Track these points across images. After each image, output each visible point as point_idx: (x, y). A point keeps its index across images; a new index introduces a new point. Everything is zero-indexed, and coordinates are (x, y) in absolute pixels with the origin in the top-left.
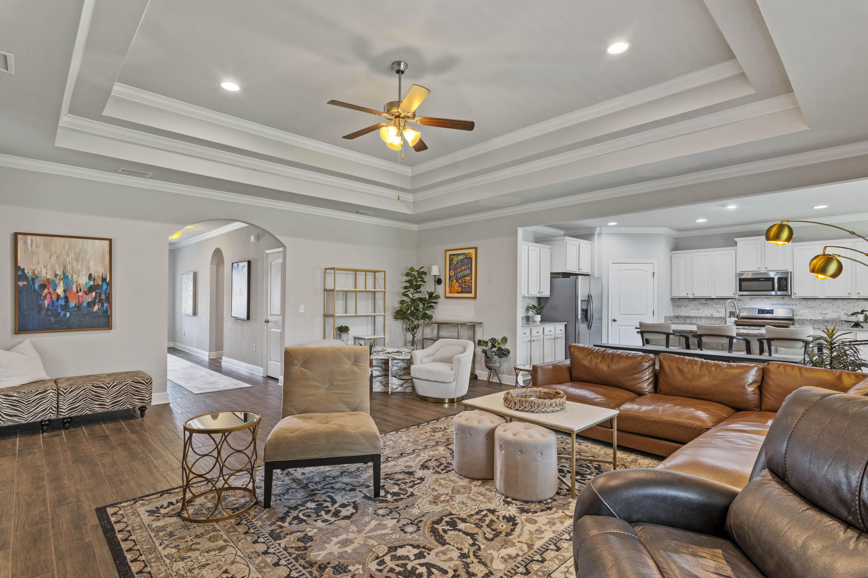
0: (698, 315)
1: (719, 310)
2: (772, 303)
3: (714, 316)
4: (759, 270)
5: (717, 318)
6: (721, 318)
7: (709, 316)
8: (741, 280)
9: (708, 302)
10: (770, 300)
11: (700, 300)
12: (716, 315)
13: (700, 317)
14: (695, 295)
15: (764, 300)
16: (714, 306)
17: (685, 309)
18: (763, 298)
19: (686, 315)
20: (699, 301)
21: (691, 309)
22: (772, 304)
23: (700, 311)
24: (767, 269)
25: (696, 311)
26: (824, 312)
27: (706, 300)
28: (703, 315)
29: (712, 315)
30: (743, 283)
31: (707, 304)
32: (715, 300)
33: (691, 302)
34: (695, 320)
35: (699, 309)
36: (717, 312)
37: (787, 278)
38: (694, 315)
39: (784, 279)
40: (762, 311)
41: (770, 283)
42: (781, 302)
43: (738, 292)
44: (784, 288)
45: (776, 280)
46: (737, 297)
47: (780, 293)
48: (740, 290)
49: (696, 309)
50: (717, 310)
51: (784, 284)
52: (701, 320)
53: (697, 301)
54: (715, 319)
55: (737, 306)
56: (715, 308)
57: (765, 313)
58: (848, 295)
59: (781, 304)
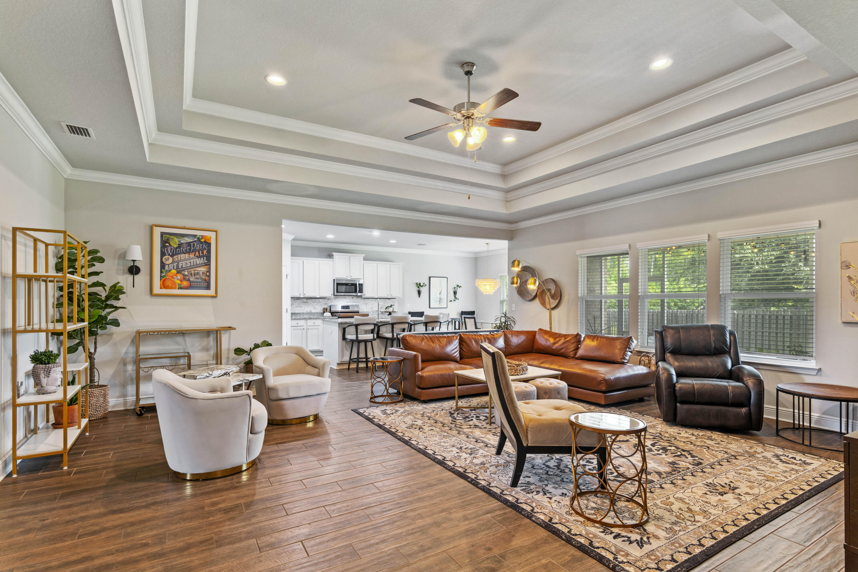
0: (301, 312)
1: (316, 307)
4: (347, 278)
6: (317, 313)
7: (309, 311)
8: (338, 284)
9: (308, 301)
11: (302, 299)
12: (314, 311)
13: (303, 313)
14: (305, 295)
16: (312, 304)
20: (302, 301)
23: (303, 309)
24: (351, 278)
27: (307, 299)
28: (305, 312)
29: (311, 311)
30: (339, 286)
31: (307, 302)
32: (313, 299)
35: (302, 307)
37: (362, 284)
38: (298, 312)
39: (361, 285)
40: (343, 307)
41: (354, 287)
42: (352, 300)
43: (336, 294)
44: (361, 291)
45: (358, 285)
46: (333, 296)
47: (359, 294)
48: (337, 292)
49: (299, 307)
50: (314, 308)
51: (361, 289)
52: (303, 315)
53: (300, 300)
54: (314, 314)
55: (327, 304)
56: (313, 306)
57: (345, 308)
58: (387, 296)
59: (352, 302)
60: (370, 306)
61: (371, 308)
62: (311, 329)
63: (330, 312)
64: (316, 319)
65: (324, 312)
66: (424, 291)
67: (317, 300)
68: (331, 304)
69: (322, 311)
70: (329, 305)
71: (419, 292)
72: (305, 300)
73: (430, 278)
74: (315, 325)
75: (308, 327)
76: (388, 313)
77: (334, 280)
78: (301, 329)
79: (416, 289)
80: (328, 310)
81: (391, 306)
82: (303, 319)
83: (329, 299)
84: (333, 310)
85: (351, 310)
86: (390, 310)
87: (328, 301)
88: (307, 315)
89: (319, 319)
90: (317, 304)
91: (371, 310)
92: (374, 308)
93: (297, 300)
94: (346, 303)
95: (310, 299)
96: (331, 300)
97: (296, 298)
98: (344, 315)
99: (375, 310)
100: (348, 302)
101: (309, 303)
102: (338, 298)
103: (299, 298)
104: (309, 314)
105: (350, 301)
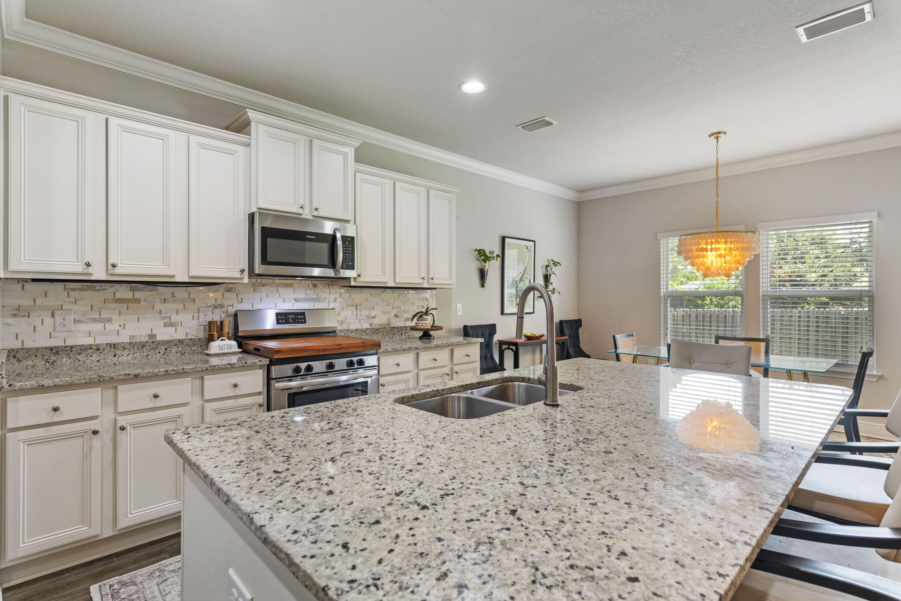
0: (102, 340)
1: (175, 318)
2: (297, 297)
3: (159, 338)
4: (301, 211)
5: (168, 344)
6: (181, 341)
7: (144, 339)
8: (266, 233)
9: (138, 295)
10: (291, 290)
11: (110, 290)
13: (114, 346)
14: (117, 271)
15: (282, 290)
16: (159, 306)
17: (49, 321)
18: (278, 285)
19: (56, 342)
20: (109, 292)
21: (77, 321)
22: (296, 300)
23: (113, 327)
24: (316, 213)
25: (99, 326)
26: (373, 313)
27: (133, 290)
28: (124, 338)
29: (152, 336)
30: (270, 241)
31: (138, 301)
32: (161, 289)
33: (74, 294)
34: (95, 358)
35: (109, 320)
36: (169, 324)
37: (353, 238)
38: (88, 341)
39: (349, 241)
40: (282, 318)
41: (325, 247)
42: (312, 294)
43: (257, 268)
44: (349, 264)
45: (340, 243)
46: (246, 280)
47: (347, 273)
48: (264, 261)
49: (95, 320)
50: (167, 320)
51: (349, 253)
52: (115, 356)
53: (98, 290)
54: (163, 347)
55: (224, 307)
56: (162, 315)
57: (290, 321)
58: (421, 281)
59: (311, 299)
60: (367, 313)
61: (368, 317)
62: (136, 426)
63: (236, 337)
64: (167, 375)
65: (211, 339)
66: (493, 267)
67: (181, 293)
68: (239, 307)
69: (202, 335)
70: (231, 310)
71: (483, 274)
72: (124, 293)
73: (503, 239)
74: (158, 403)
75: (122, 421)
76: (421, 333)
77: (252, 217)
78: (81, 435)
79: (474, 266)
80: (228, 328)
81: (427, 313)
82: (89, 384)
83: (230, 290)
84: (244, 328)
85: (310, 325)
86: (427, 322)
87: (227, 294)
88: (135, 355)
89: (179, 373)
90: (180, 306)
91: (370, 324)
92: (377, 317)
93: (82, 289)
94: (293, 301)
95: (150, 287)
96: (237, 291)
97: (79, 285)
98: (291, 350)
99: (380, 325)
100: (298, 299)
101: (142, 303)
102: (264, 285)
103: (94, 284)
104: (143, 346)
105: (308, 297)
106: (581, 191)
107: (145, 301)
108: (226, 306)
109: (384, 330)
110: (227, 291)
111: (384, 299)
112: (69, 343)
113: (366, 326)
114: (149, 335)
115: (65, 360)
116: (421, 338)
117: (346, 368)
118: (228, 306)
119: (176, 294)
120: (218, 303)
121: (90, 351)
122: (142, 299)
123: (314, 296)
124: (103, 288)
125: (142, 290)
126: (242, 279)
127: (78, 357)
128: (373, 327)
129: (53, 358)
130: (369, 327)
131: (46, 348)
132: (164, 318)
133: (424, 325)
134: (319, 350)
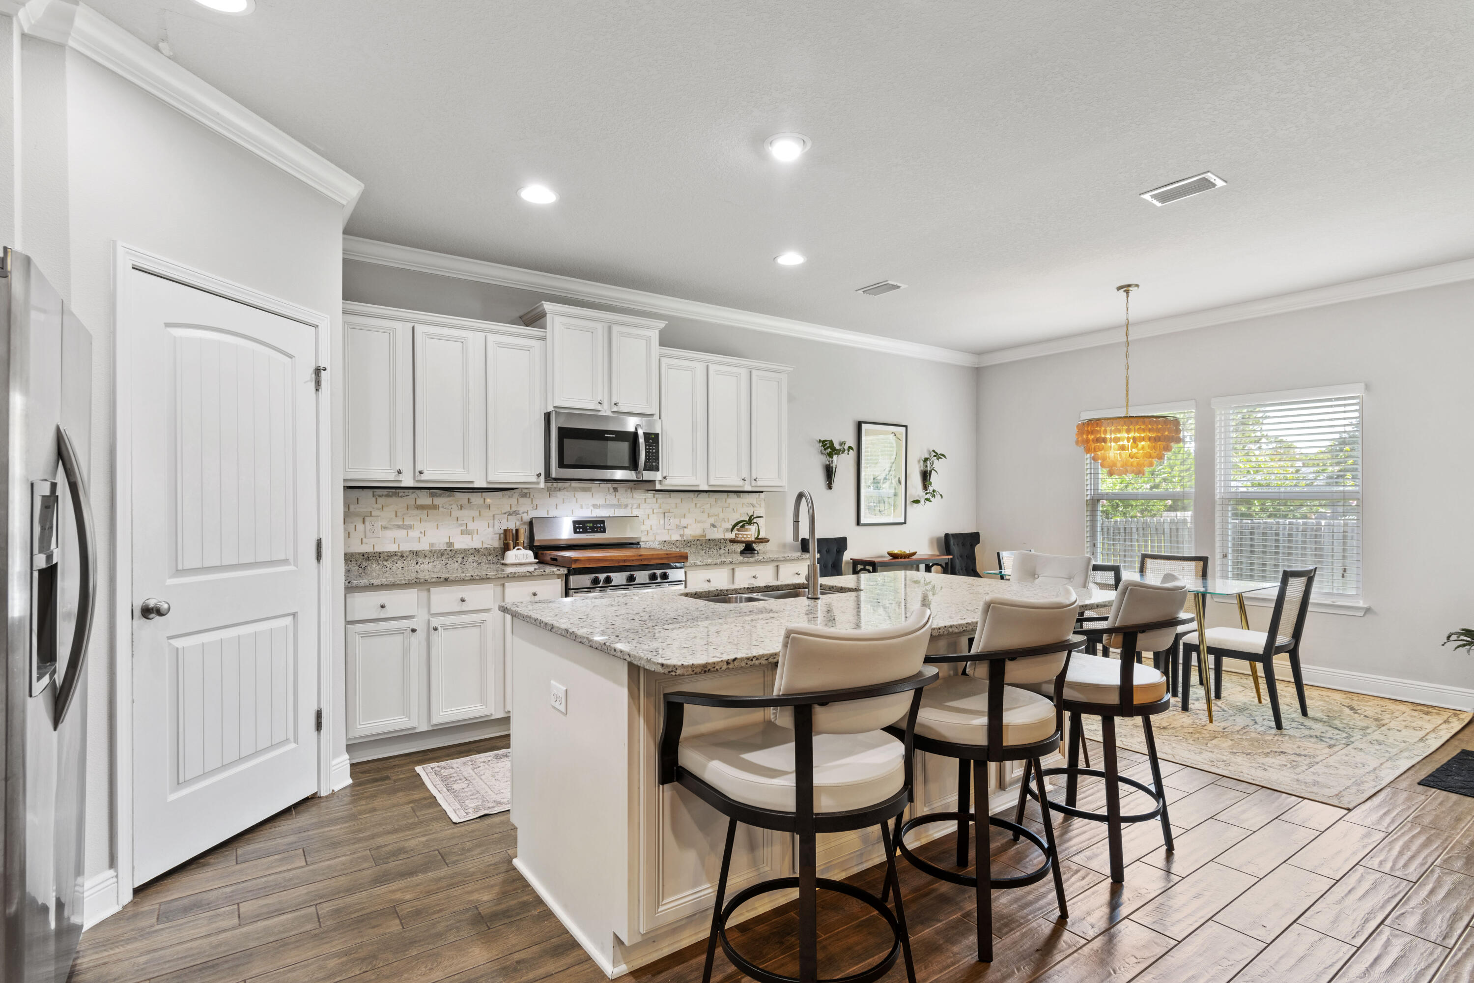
0: (406, 547)
1: (471, 526)
2: (596, 502)
3: (457, 546)
5: (465, 553)
6: (477, 551)
7: (443, 547)
8: (565, 433)
9: (438, 501)
10: (588, 495)
11: (412, 495)
12: (462, 543)
13: (416, 553)
14: (424, 477)
15: (579, 495)
16: (456, 513)
17: (360, 527)
19: (367, 548)
20: (411, 498)
21: (384, 528)
22: (595, 506)
23: (414, 534)
24: (615, 409)
25: (402, 533)
26: (684, 522)
27: (432, 496)
29: (450, 544)
31: (436, 507)
32: (458, 495)
33: (381, 501)
34: (400, 564)
35: (411, 527)
36: (466, 532)
37: (657, 435)
38: (393, 548)
39: (653, 439)
40: (580, 526)
41: (625, 446)
42: (612, 499)
43: (554, 472)
44: (653, 464)
45: (641, 440)
46: (542, 485)
47: (651, 475)
48: (561, 464)
49: (399, 527)
50: (464, 528)
51: (653, 453)
52: (417, 563)
53: (401, 497)
54: (461, 556)
55: (519, 514)
56: (459, 522)
57: (588, 529)
58: (741, 483)
59: (612, 505)
60: (677, 521)
61: (678, 527)
62: (447, 627)
63: (531, 546)
64: (473, 580)
65: (506, 548)
66: (844, 464)
67: (476, 499)
68: (534, 514)
69: (496, 543)
70: (527, 518)
71: (829, 473)
72: (424, 499)
73: (859, 425)
74: (465, 607)
75: (435, 622)
76: (741, 547)
77: (548, 416)
78: (400, 632)
79: (817, 461)
80: (523, 537)
81: (750, 522)
82: (408, 585)
83: (524, 495)
84: (541, 537)
85: (611, 534)
86: (750, 533)
87: (522, 500)
88: (435, 563)
89: (483, 579)
90: (476, 513)
91: (680, 535)
92: (689, 527)
93: (387, 496)
94: (591, 508)
95: (448, 493)
96: (532, 497)
97: (385, 492)
98: (589, 560)
99: (693, 536)
100: (597, 505)
101: (441, 509)
102: (560, 490)
103: (397, 491)
104: (442, 555)
105: (608, 502)
106: (980, 353)
107: (443, 507)
108: (520, 512)
109: (698, 542)
110: (522, 497)
111: (698, 505)
112: (377, 549)
113: (676, 537)
114: (447, 543)
115: (374, 566)
116: (742, 553)
117: (648, 581)
118: (523, 513)
119: (472, 500)
120: (514, 509)
121: (395, 558)
122: (440, 506)
123: (615, 502)
124: (407, 494)
125: (440, 496)
126: (538, 483)
127: (386, 563)
128: (685, 538)
129: (365, 564)
130: (679, 538)
131: (359, 554)
132: (461, 525)
133: (745, 536)
134: (619, 561)
